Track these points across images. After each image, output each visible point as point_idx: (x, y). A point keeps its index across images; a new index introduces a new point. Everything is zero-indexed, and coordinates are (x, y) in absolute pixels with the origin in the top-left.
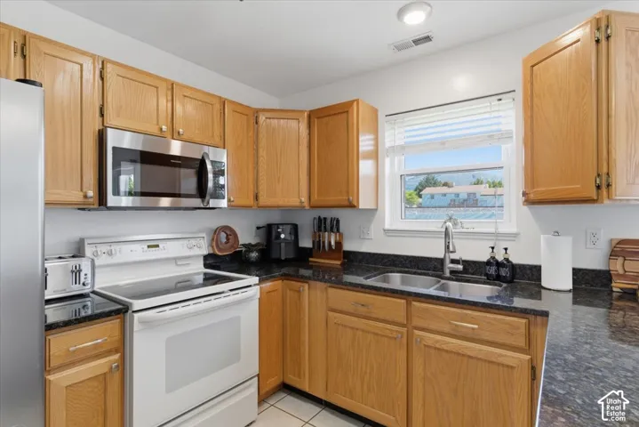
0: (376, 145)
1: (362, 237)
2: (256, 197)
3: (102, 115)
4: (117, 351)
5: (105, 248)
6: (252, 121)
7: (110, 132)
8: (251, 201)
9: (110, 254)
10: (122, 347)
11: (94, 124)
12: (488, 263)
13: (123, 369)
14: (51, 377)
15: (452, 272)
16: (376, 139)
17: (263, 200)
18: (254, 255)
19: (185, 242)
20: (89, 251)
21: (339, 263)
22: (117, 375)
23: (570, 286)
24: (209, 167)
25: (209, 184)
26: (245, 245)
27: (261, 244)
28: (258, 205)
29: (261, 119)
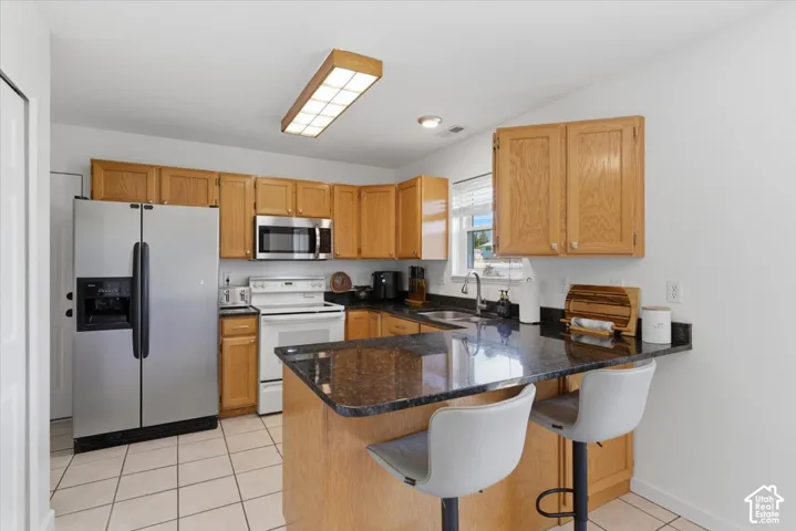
0: (447, 208)
1: (440, 283)
2: (359, 251)
3: (255, 208)
4: (254, 334)
5: (260, 283)
6: (356, 195)
7: (259, 218)
8: (355, 255)
9: (263, 287)
10: (257, 333)
11: (251, 213)
12: (498, 303)
13: (257, 342)
14: (225, 339)
15: (482, 311)
16: (447, 204)
17: (365, 253)
18: (363, 294)
19: (310, 283)
20: (252, 284)
21: (421, 302)
22: (254, 346)
23: (538, 320)
24: (318, 232)
25: (318, 243)
26: (356, 287)
27: (369, 287)
28: (360, 256)
29: (363, 193)
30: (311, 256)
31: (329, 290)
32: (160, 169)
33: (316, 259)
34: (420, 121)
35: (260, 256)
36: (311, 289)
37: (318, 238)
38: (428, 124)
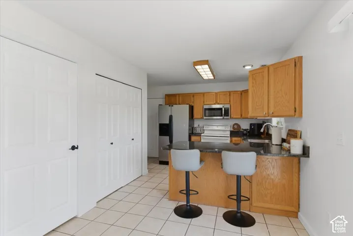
2: (241, 115)
3: (204, 103)
5: (207, 126)
6: (240, 94)
7: (205, 106)
9: (208, 128)
11: (202, 104)
17: (244, 116)
18: (245, 132)
20: (204, 126)
24: (223, 109)
25: (223, 113)
26: (243, 129)
27: (248, 129)
28: (242, 117)
29: (243, 93)
30: (222, 118)
31: (232, 130)
32: (179, 94)
33: (223, 119)
34: (244, 67)
35: (205, 118)
36: (224, 129)
37: (223, 111)
38: (247, 68)
